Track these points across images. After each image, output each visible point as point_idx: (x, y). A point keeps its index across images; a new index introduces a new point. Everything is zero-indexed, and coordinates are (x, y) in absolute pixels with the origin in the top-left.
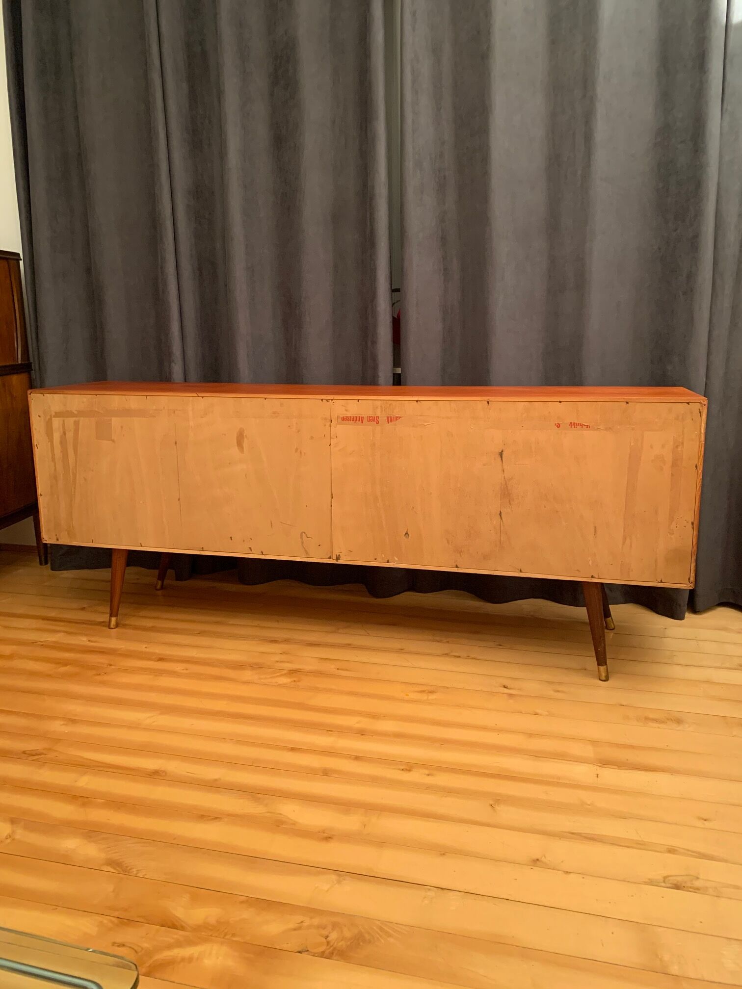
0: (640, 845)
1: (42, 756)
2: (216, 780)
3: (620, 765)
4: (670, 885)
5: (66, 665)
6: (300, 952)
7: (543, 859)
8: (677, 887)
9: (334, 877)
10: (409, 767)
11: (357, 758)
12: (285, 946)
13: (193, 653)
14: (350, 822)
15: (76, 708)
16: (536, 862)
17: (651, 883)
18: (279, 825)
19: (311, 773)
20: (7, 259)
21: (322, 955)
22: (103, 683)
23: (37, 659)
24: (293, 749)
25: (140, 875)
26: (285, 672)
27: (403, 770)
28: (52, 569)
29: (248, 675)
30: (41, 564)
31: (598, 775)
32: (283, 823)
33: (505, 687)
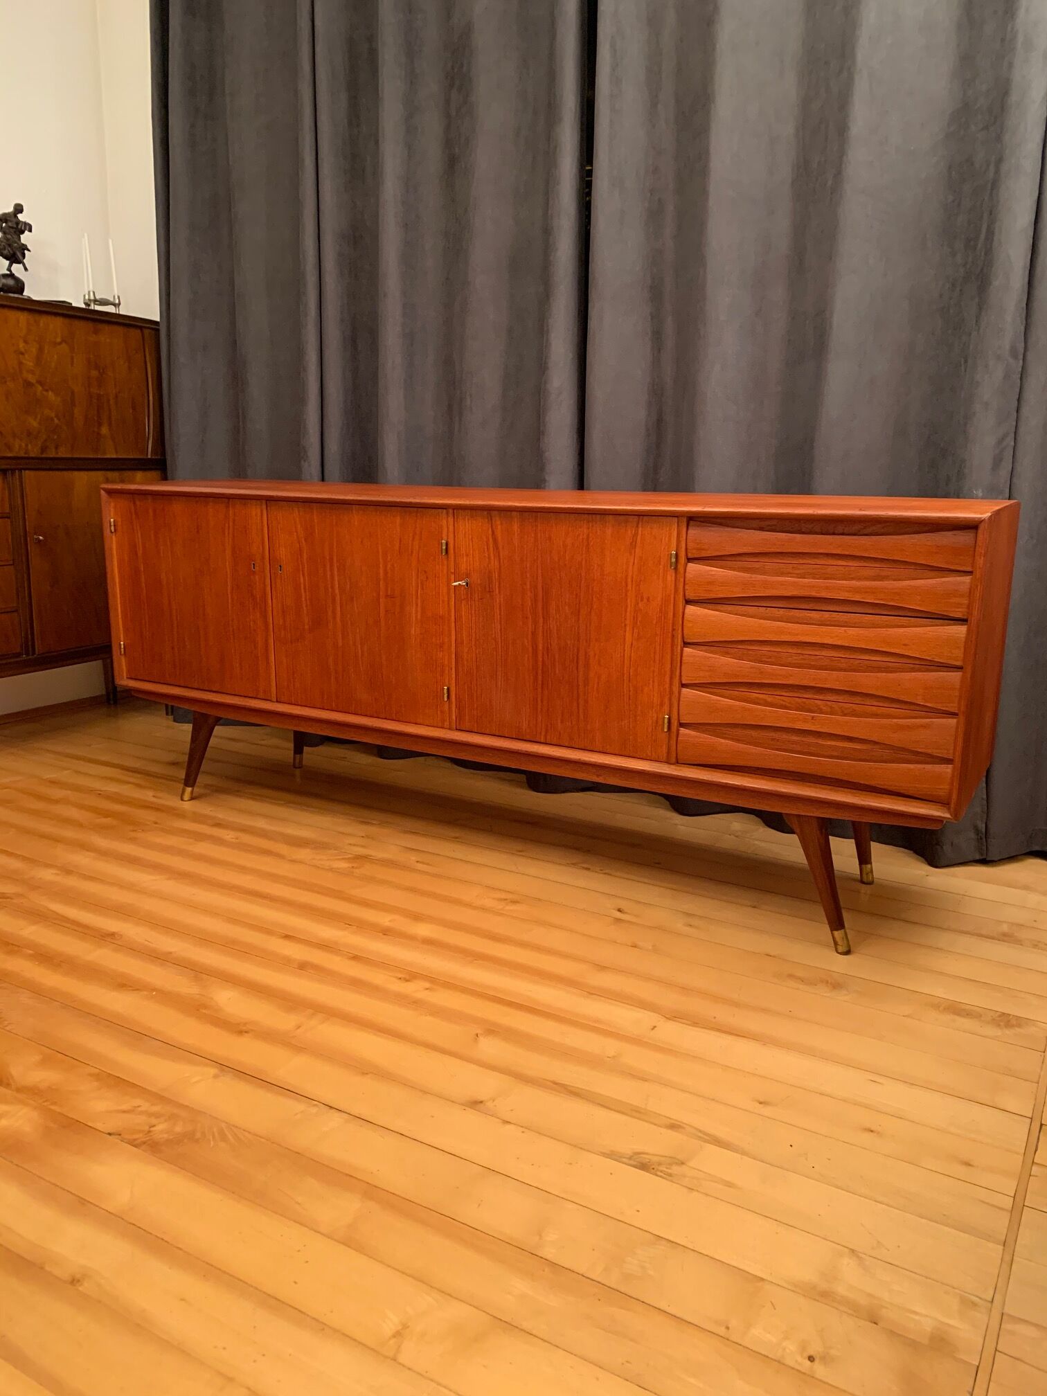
0: (636, 1112)
1: (8, 900)
2: (171, 953)
3: (696, 1022)
4: (635, 1163)
5: (106, 816)
6: (110, 1134)
7: (490, 1104)
8: (643, 1167)
9: (213, 1071)
10: (411, 976)
11: (355, 958)
12: (99, 1126)
13: (261, 824)
14: (284, 1021)
15: (83, 860)
16: (475, 1104)
17: (612, 1155)
18: (201, 1010)
19: (285, 964)
20: (141, 328)
21: (133, 1143)
22: (133, 840)
23: (81, 807)
24: (287, 937)
25: (8, 1028)
26: (350, 856)
27: (400, 978)
28: (175, 721)
29: (304, 854)
30: (167, 714)
31: (655, 1027)
32: (206, 1007)
33: (619, 910)
